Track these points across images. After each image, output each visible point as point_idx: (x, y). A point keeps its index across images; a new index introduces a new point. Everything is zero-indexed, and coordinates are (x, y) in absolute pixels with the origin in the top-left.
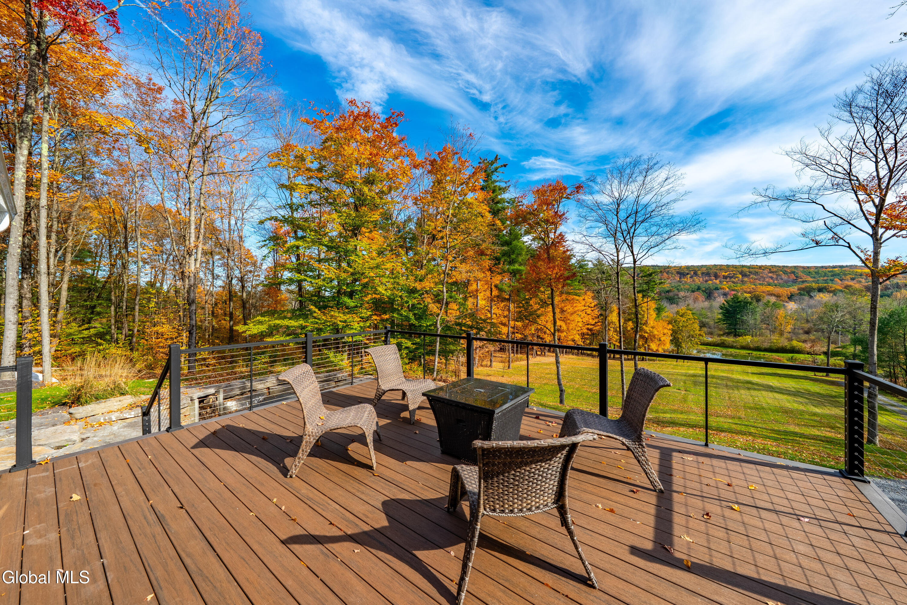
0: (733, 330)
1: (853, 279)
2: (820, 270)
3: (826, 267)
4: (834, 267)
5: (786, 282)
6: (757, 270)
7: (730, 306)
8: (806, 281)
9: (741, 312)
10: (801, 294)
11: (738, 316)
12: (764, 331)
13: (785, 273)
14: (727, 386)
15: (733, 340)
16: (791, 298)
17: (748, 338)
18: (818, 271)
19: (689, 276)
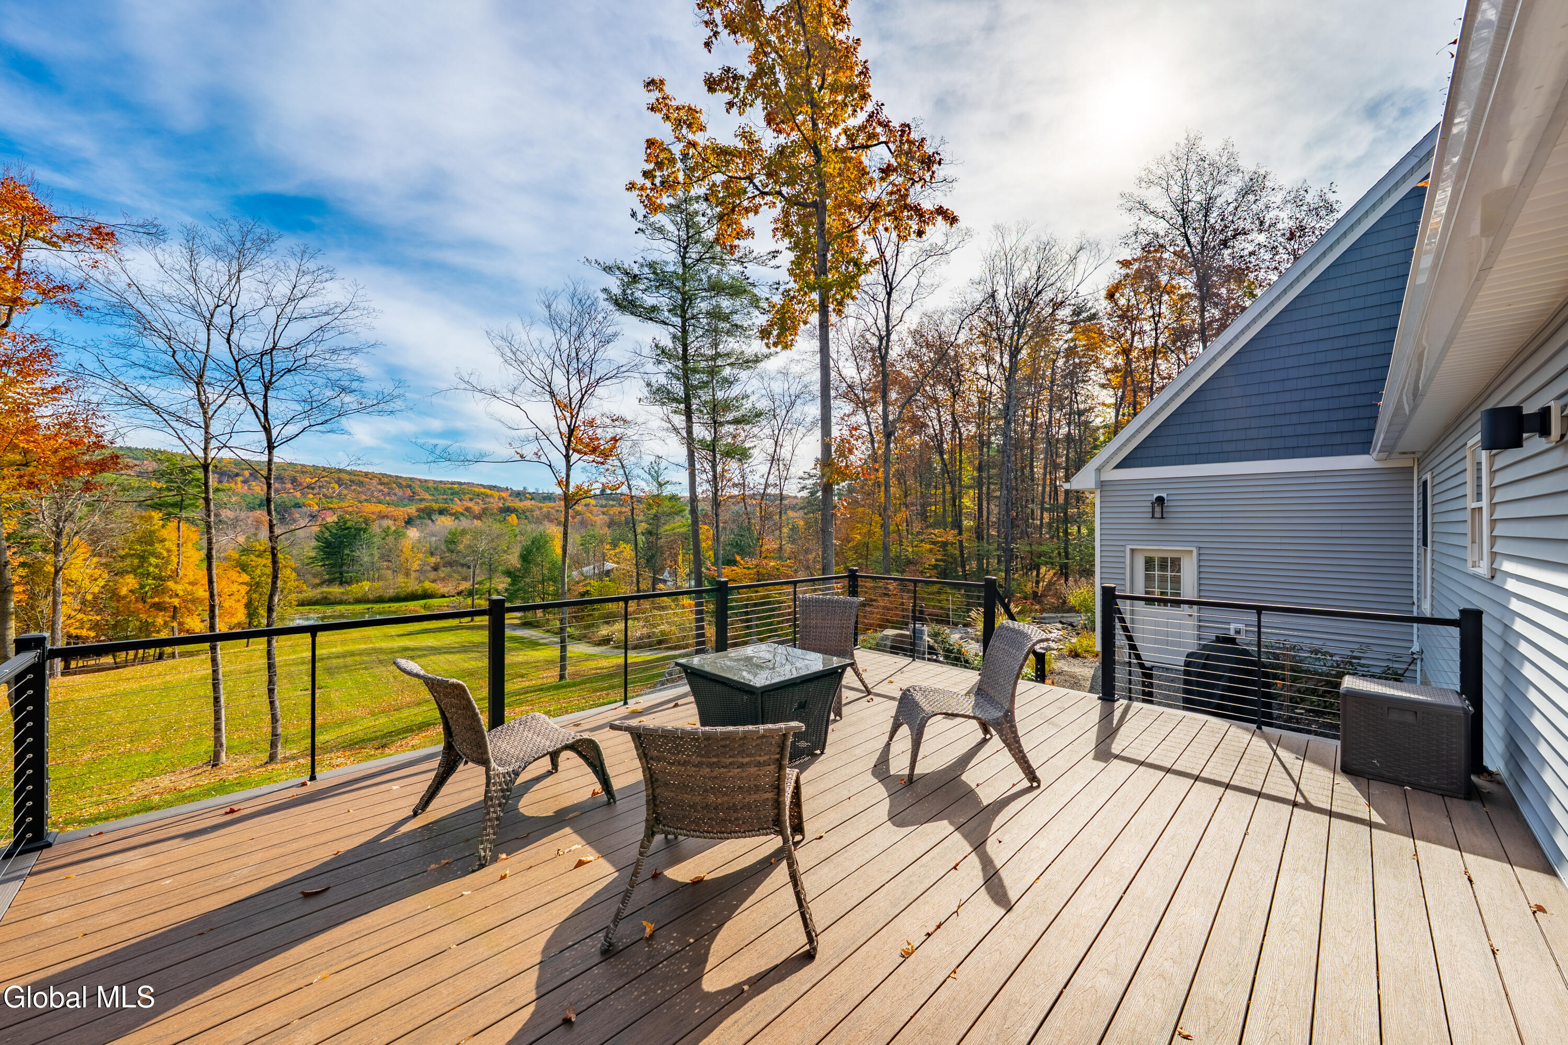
0: (337, 575)
1: (471, 500)
2: (440, 485)
3: (445, 483)
4: (453, 483)
5: (401, 499)
6: (361, 479)
7: (333, 535)
8: (424, 499)
9: (351, 544)
10: (420, 517)
11: (347, 552)
12: (383, 572)
13: (400, 486)
14: (381, 662)
15: (342, 590)
16: (409, 522)
17: (366, 585)
18: (437, 488)
19: (240, 479)
